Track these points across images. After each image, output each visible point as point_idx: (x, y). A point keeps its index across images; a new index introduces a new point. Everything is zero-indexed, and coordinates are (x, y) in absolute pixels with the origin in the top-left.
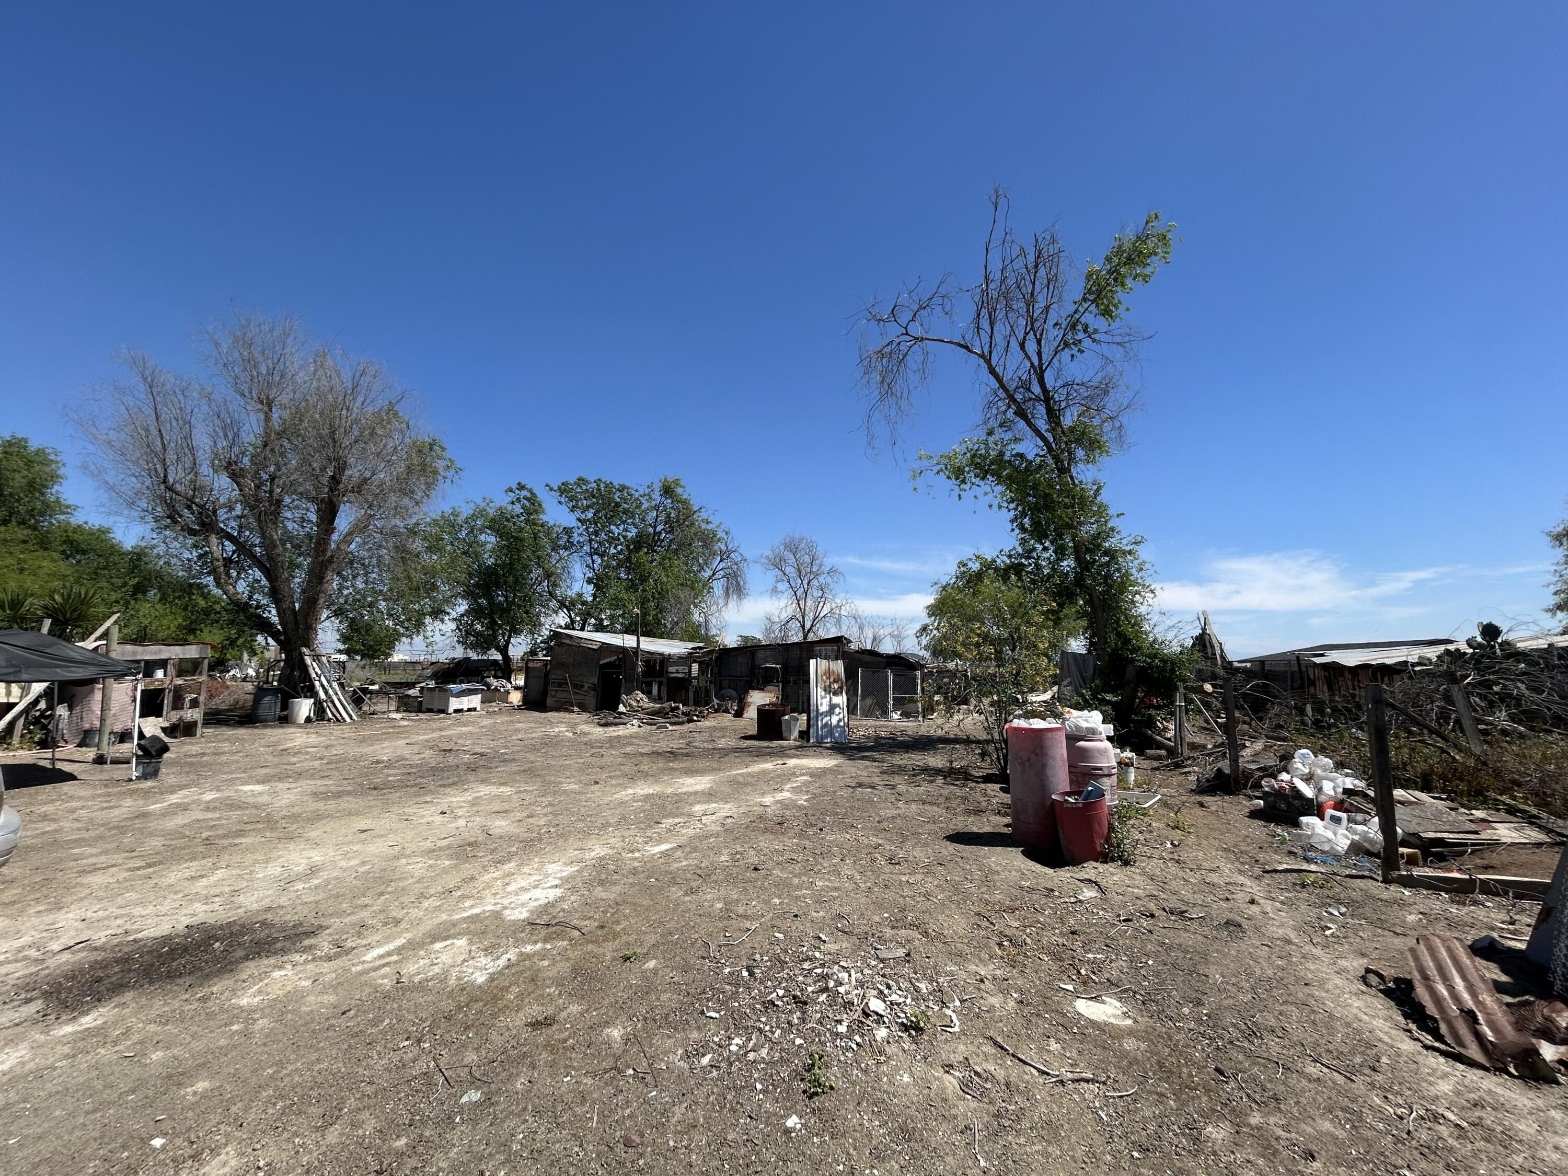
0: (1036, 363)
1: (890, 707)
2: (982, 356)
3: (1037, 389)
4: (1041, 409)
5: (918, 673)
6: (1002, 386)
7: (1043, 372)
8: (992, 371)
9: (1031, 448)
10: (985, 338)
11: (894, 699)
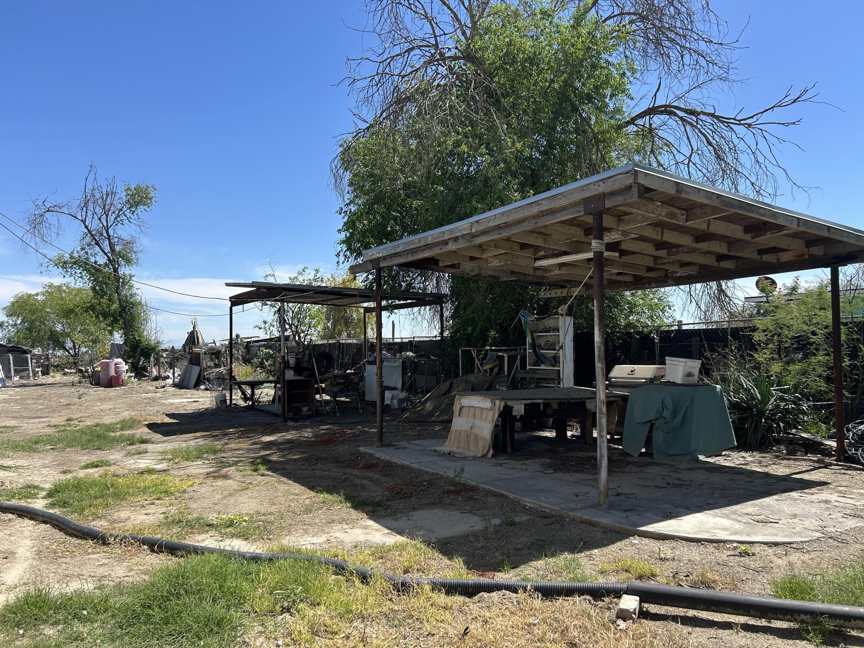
0: (105, 225)
1: (13, 374)
2: (82, 221)
3: (105, 234)
4: (107, 242)
5: (29, 356)
6: (90, 232)
7: (108, 229)
8: (86, 227)
9: (102, 260)
10: (84, 214)
11: (15, 370)
